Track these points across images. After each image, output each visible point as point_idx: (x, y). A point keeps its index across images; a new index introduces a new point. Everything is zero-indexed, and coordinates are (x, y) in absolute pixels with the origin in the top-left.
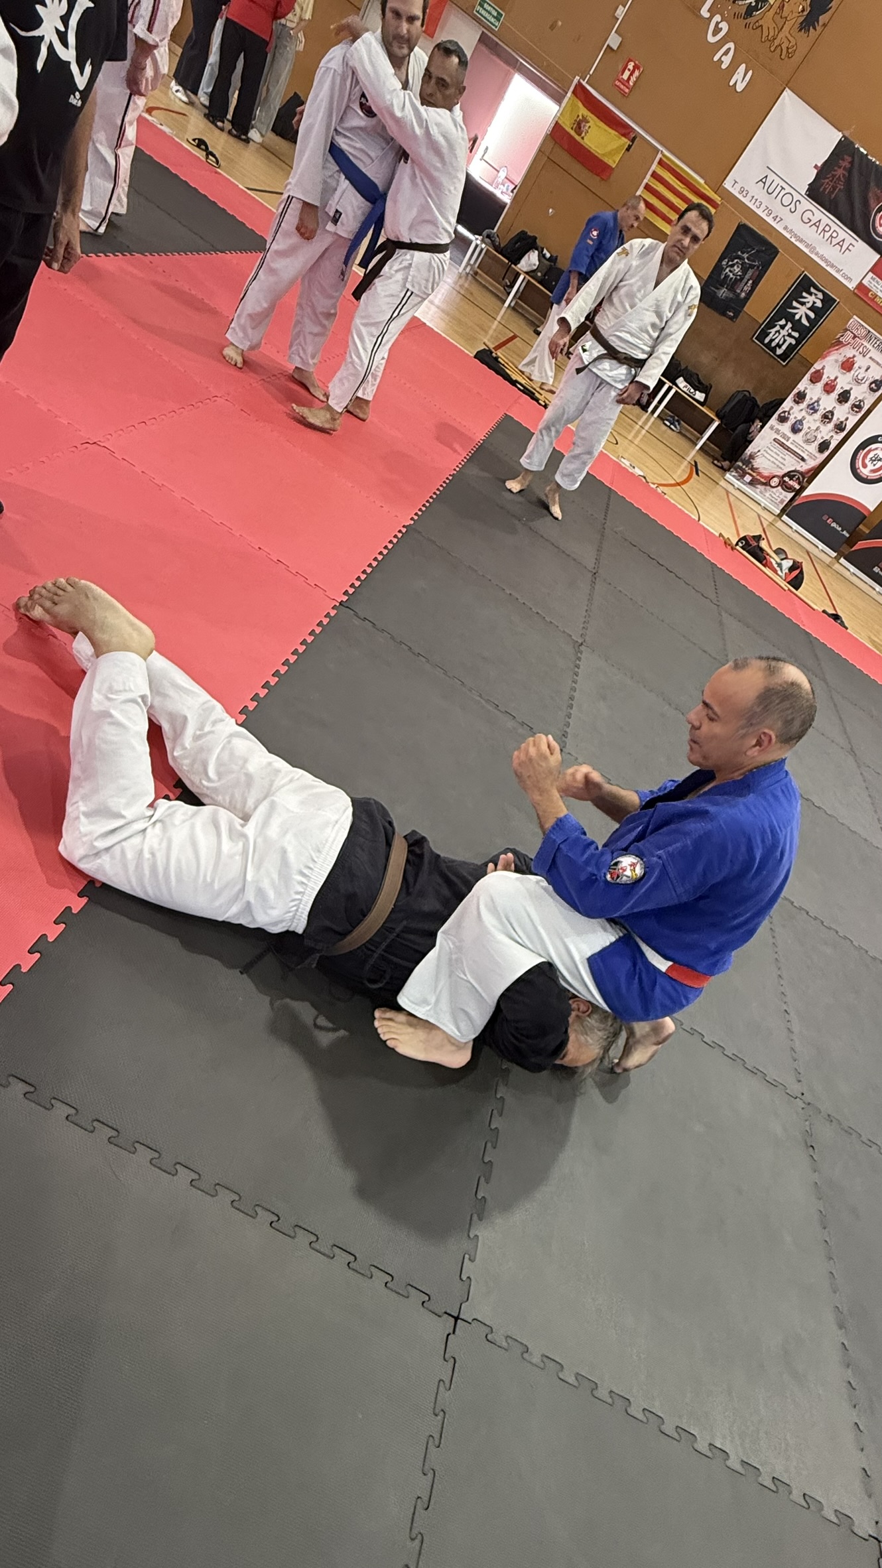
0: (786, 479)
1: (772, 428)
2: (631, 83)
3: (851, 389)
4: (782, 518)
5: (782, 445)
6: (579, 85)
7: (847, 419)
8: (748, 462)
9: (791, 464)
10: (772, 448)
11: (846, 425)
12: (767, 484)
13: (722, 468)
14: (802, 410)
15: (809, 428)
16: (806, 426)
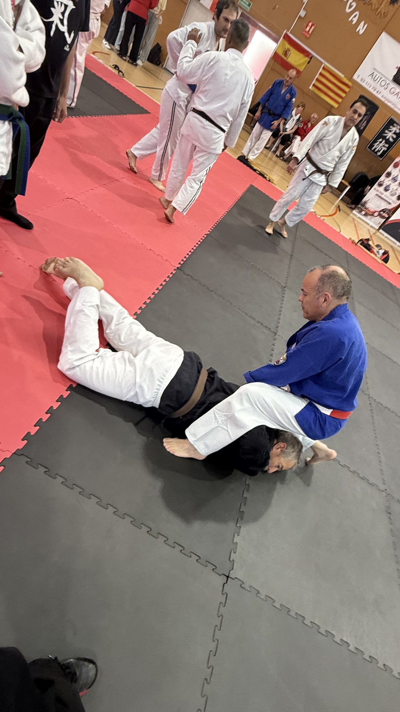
0: (381, 213)
2: (310, 32)
4: (380, 231)
5: (380, 197)
6: (286, 34)
8: (364, 205)
9: (383, 206)
10: (375, 198)
12: (372, 215)
13: (351, 208)
14: (389, 181)
15: (393, 189)
16: (391, 188)
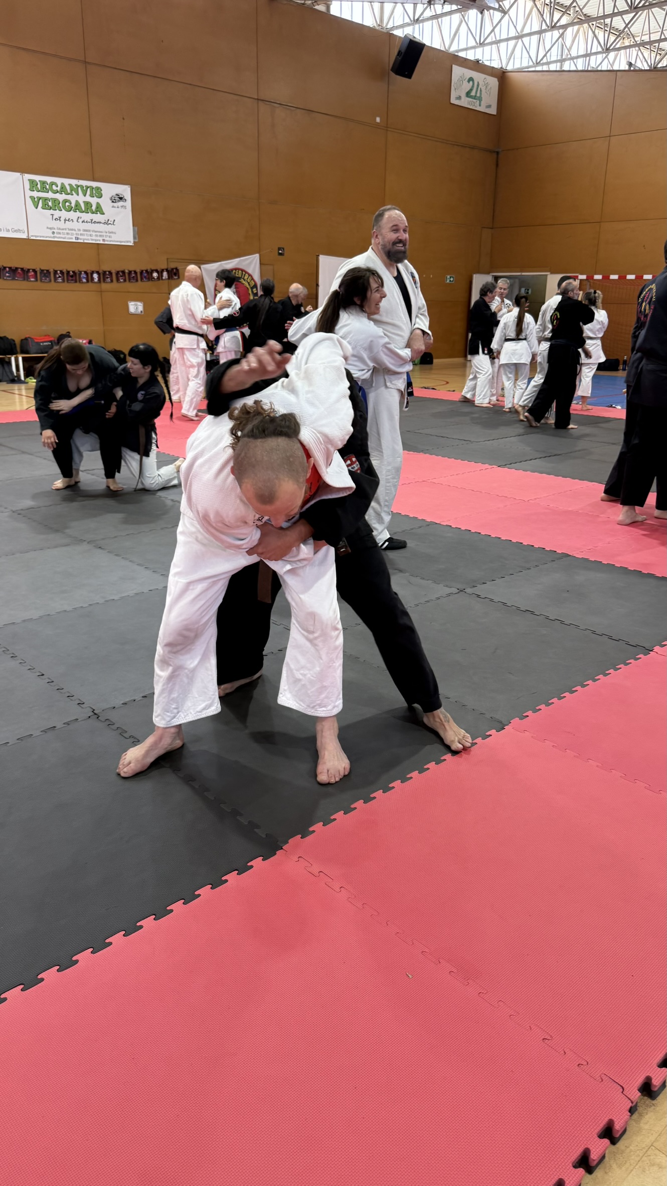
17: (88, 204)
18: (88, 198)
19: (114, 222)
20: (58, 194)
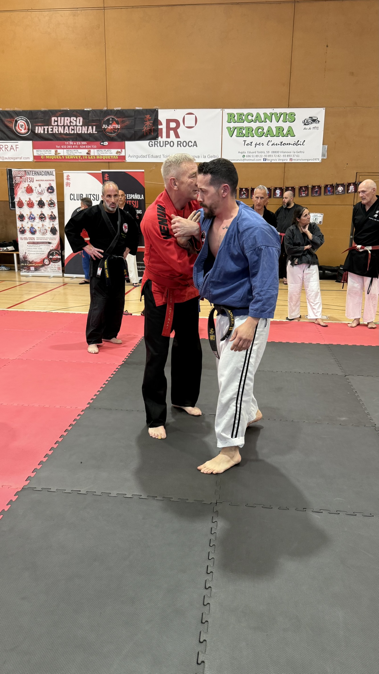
0: (51, 257)
1: (22, 239)
3: (41, 199)
4: (65, 276)
5: (34, 243)
7: (52, 212)
8: (26, 261)
9: (46, 249)
10: (30, 248)
11: (54, 215)
12: (44, 265)
14: (28, 222)
15: (39, 228)
16: (36, 228)
17: (280, 129)
18: (281, 124)
19: (303, 143)
20: (253, 122)
